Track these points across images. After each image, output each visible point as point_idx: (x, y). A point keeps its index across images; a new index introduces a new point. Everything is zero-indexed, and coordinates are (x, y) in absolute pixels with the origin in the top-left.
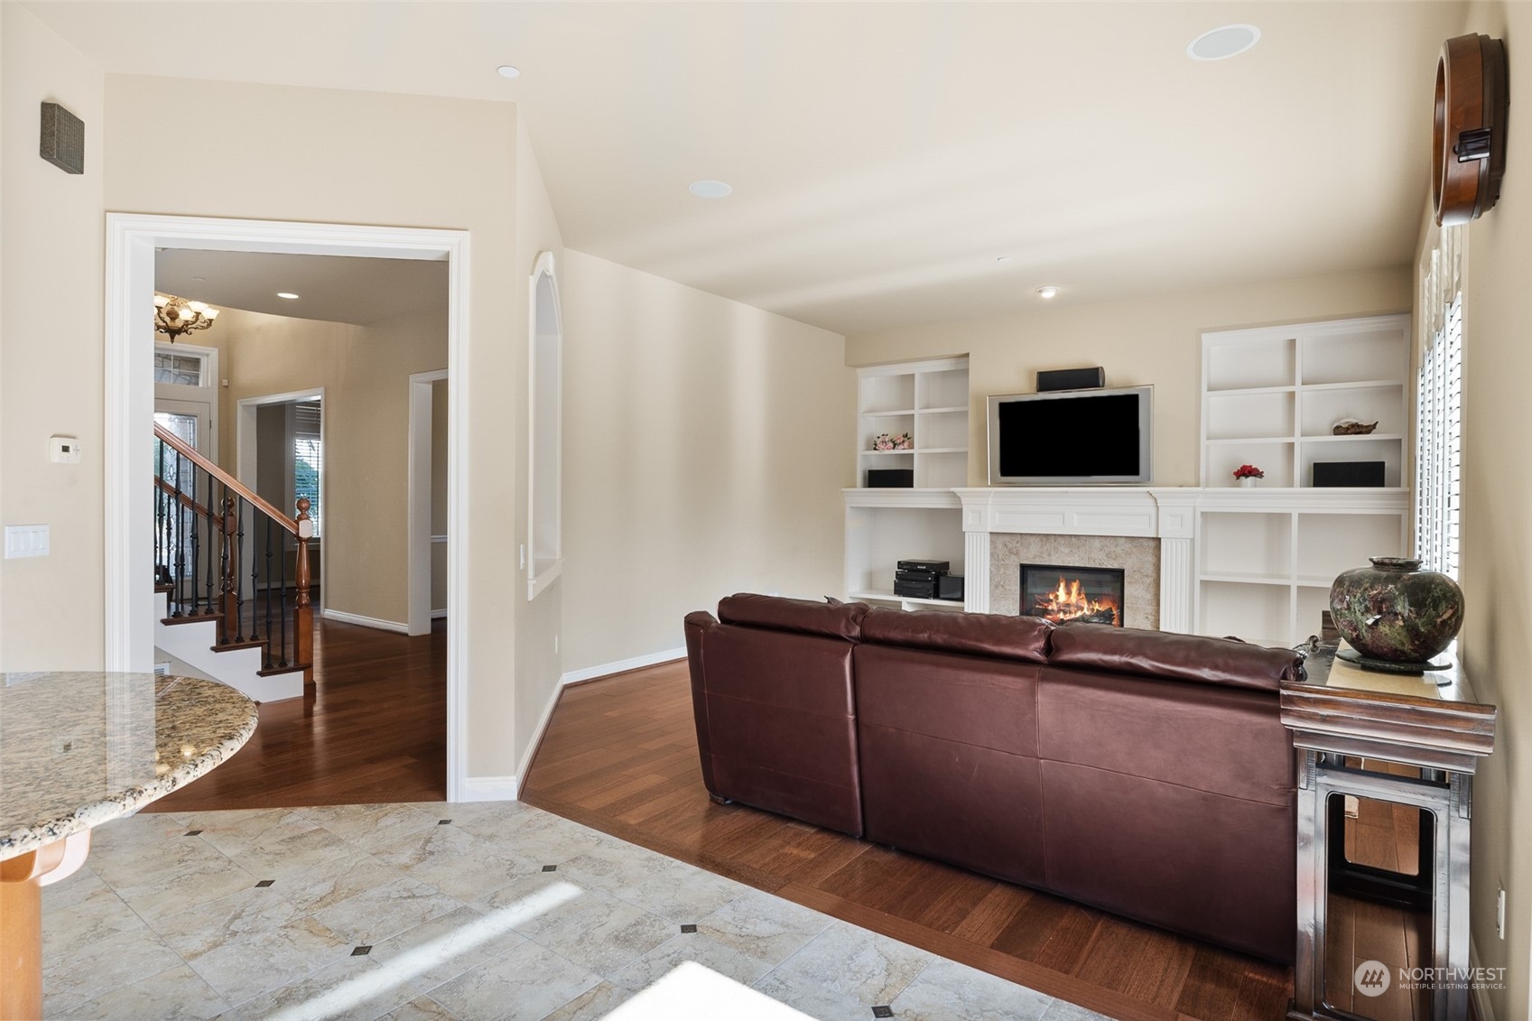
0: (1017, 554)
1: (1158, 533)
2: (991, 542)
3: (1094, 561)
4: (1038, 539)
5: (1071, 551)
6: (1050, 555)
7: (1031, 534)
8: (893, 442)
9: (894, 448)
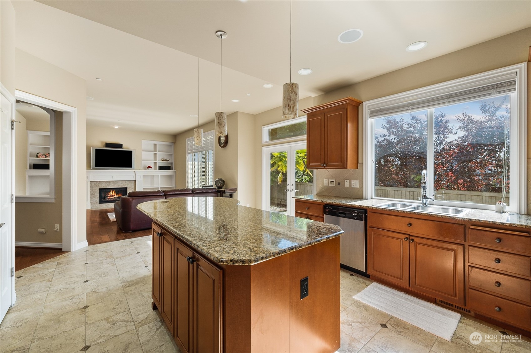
0: (99, 186)
1: (135, 179)
2: (90, 183)
3: (120, 186)
4: (105, 182)
5: (114, 184)
6: (108, 186)
7: (103, 181)
8: (45, 155)
9: (45, 157)
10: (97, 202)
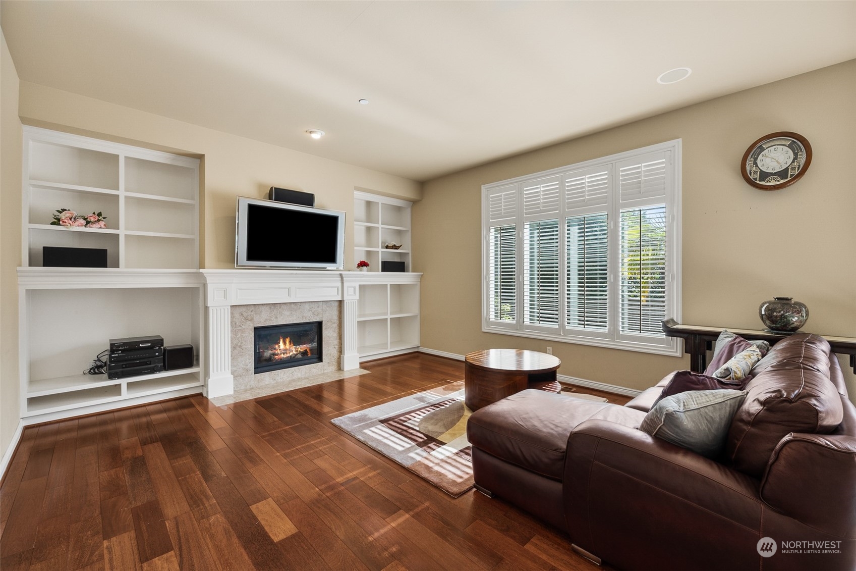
0: (251, 320)
1: (342, 296)
2: (232, 313)
3: (306, 318)
4: (268, 307)
5: (291, 313)
6: (276, 318)
7: (262, 305)
8: (85, 219)
9: (86, 226)
10: (247, 370)
